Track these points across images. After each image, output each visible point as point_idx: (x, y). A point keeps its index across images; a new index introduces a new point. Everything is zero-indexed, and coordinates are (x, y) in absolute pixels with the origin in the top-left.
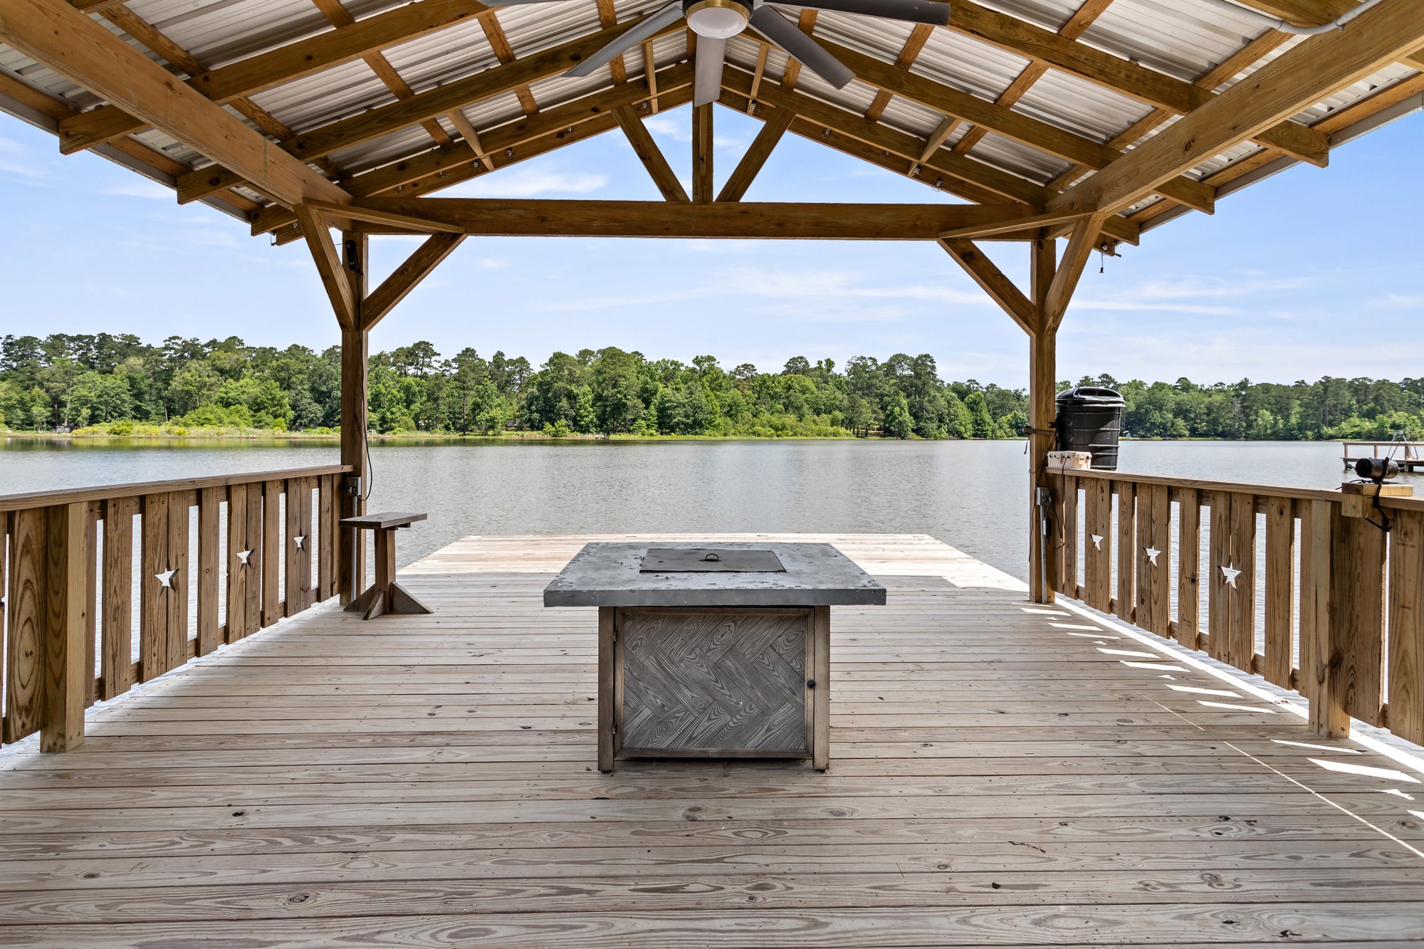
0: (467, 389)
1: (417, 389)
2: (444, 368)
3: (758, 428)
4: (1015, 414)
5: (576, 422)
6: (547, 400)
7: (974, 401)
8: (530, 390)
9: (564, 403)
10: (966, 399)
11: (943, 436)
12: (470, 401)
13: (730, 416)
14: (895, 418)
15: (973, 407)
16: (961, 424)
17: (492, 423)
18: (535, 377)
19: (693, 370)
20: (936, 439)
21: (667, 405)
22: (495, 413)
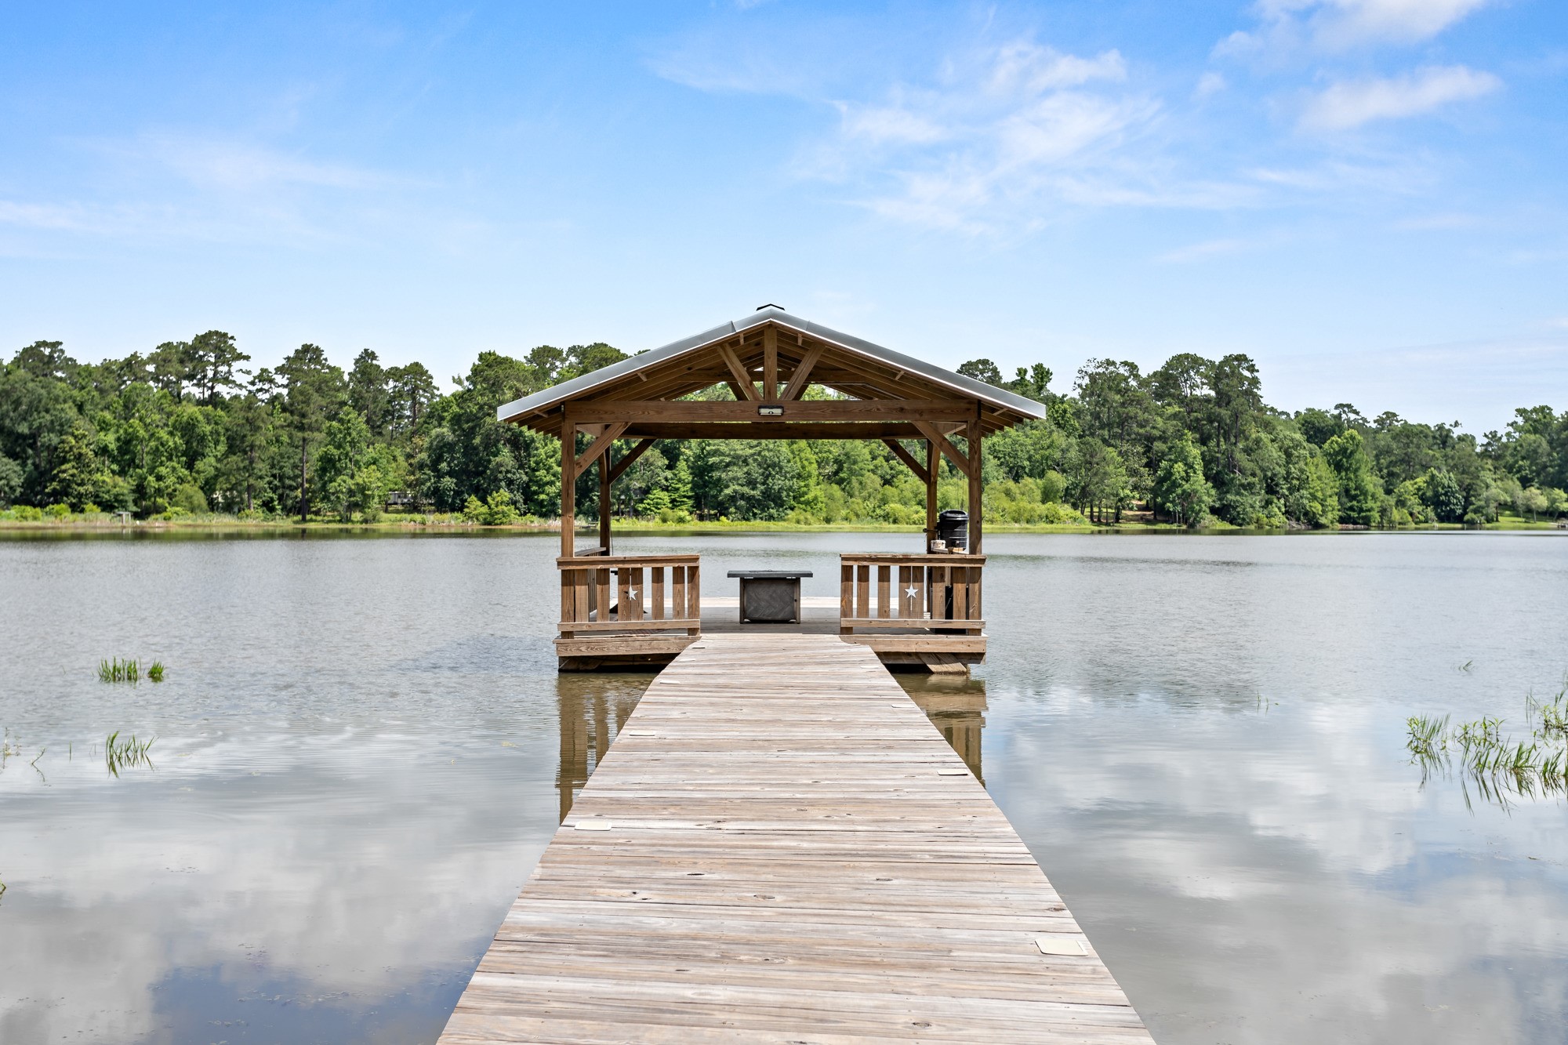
0: (311, 428)
1: (208, 428)
2: (259, 386)
3: (894, 507)
4: (1433, 477)
5: (529, 496)
6: (469, 450)
7: (1343, 451)
8: (435, 432)
9: (505, 457)
10: (1326, 446)
11: (1275, 521)
12: (315, 453)
13: (840, 482)
14: (1175, 485)
15: (1340, 462)
16: (1314, 497)
17: (359, 500)
18: (446, 404)
20: (1260, 527)
21: (712, 460)
22: (368, 476)
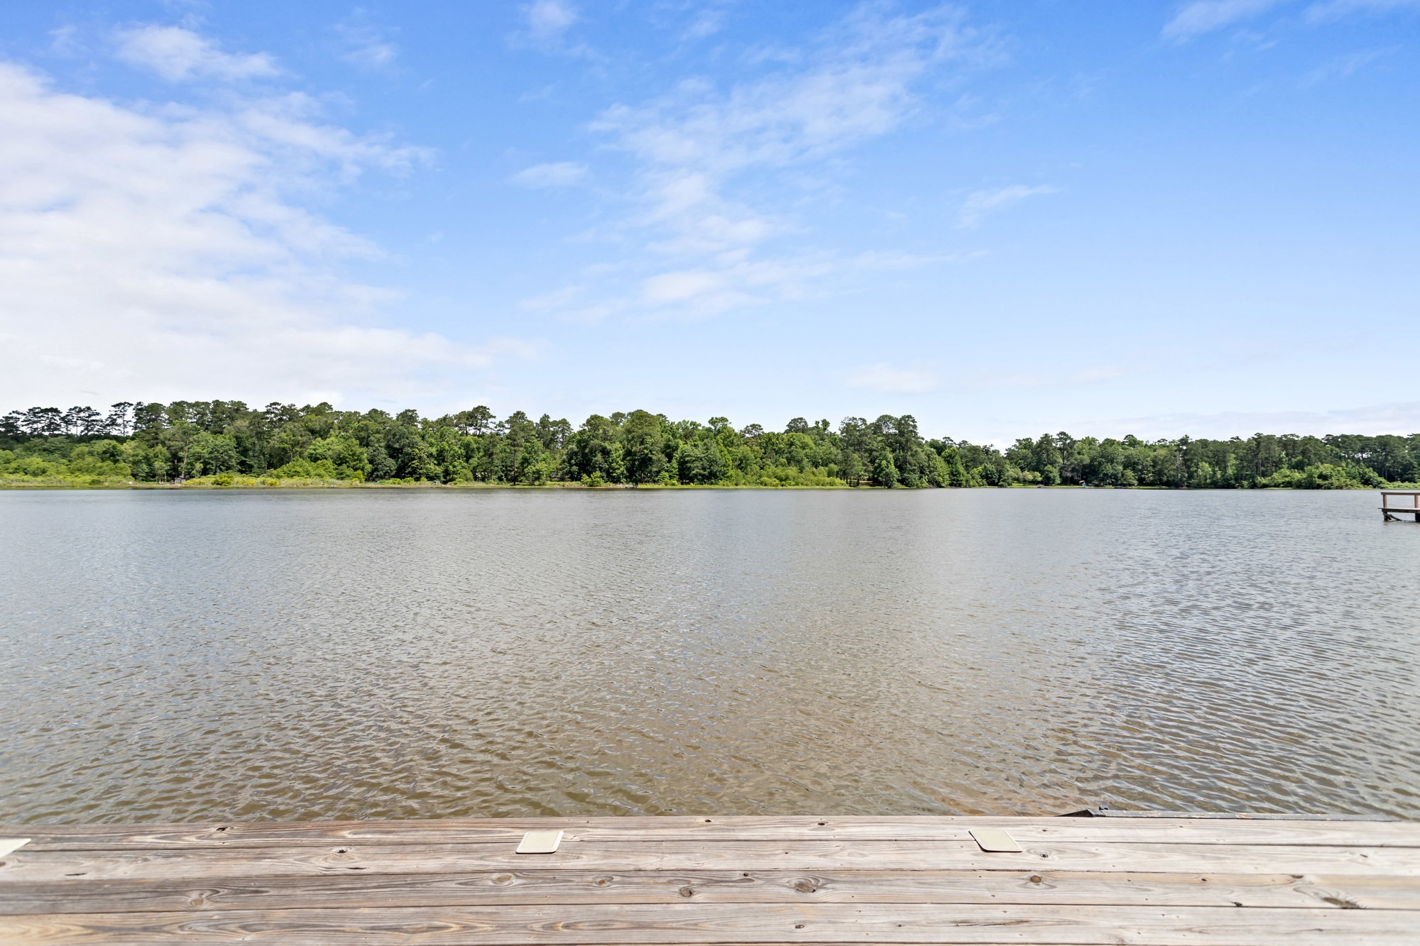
0: (518, 445)
1: (475, 446)
2: (499, 428)
3: (765, 479)
4: (985, 467)
5: (609, 474)
6: (584, 455)
7: (950, 456)
8: (570, 446)
9: (599, 457)
10: (943, 454)
11: (924, 485)
12: (520, 456)
13: (741, 469)
14: (882, 470)
15: (949, 460)
16: (939, 475)
17: (538, 476)
18: (575, 436)
19: (709, 430)
20: (918, 488)
21: (687, 459)
22: (541, 466)
